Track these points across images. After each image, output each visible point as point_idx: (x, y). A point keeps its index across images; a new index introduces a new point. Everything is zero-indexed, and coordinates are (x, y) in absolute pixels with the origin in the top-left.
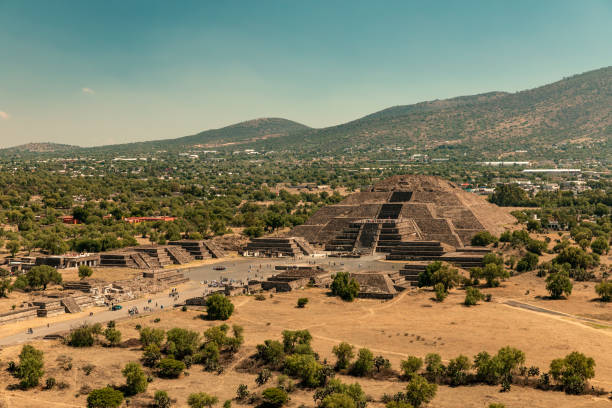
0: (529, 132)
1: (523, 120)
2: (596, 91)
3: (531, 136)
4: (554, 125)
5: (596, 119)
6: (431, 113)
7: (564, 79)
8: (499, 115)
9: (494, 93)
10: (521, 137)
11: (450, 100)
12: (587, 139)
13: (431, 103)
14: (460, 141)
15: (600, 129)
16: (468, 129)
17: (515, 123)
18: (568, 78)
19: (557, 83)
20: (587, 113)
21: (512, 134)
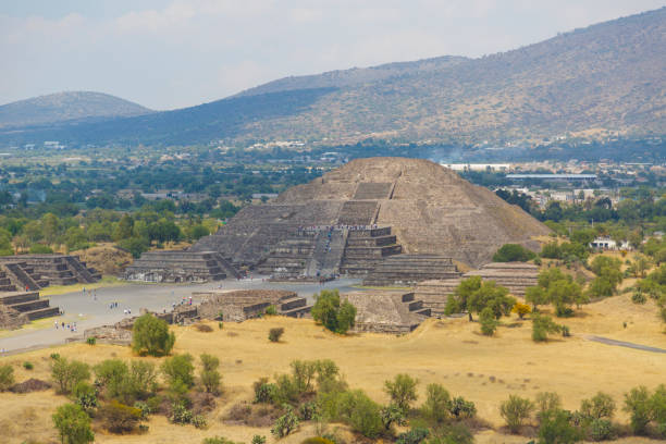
0: (506, 119)
1: (495, 101)
2: (610, 55)
3: (509, 126)
4: (544, 110)
5: (612, 99)
6: (348, 88)
7: (559, 37)
8: (457, 92)
9: (446, 58)
10: (493, 128)
11: (377, 68)
12: (598, 131)
13: (346, 72)
14: (395, 132)
15: (618, 115)
16: (409, 114)
17: (482, 105)
18: (566, 35)
19: (547, 43)
20: (598, 90)
21: (478, 123)
